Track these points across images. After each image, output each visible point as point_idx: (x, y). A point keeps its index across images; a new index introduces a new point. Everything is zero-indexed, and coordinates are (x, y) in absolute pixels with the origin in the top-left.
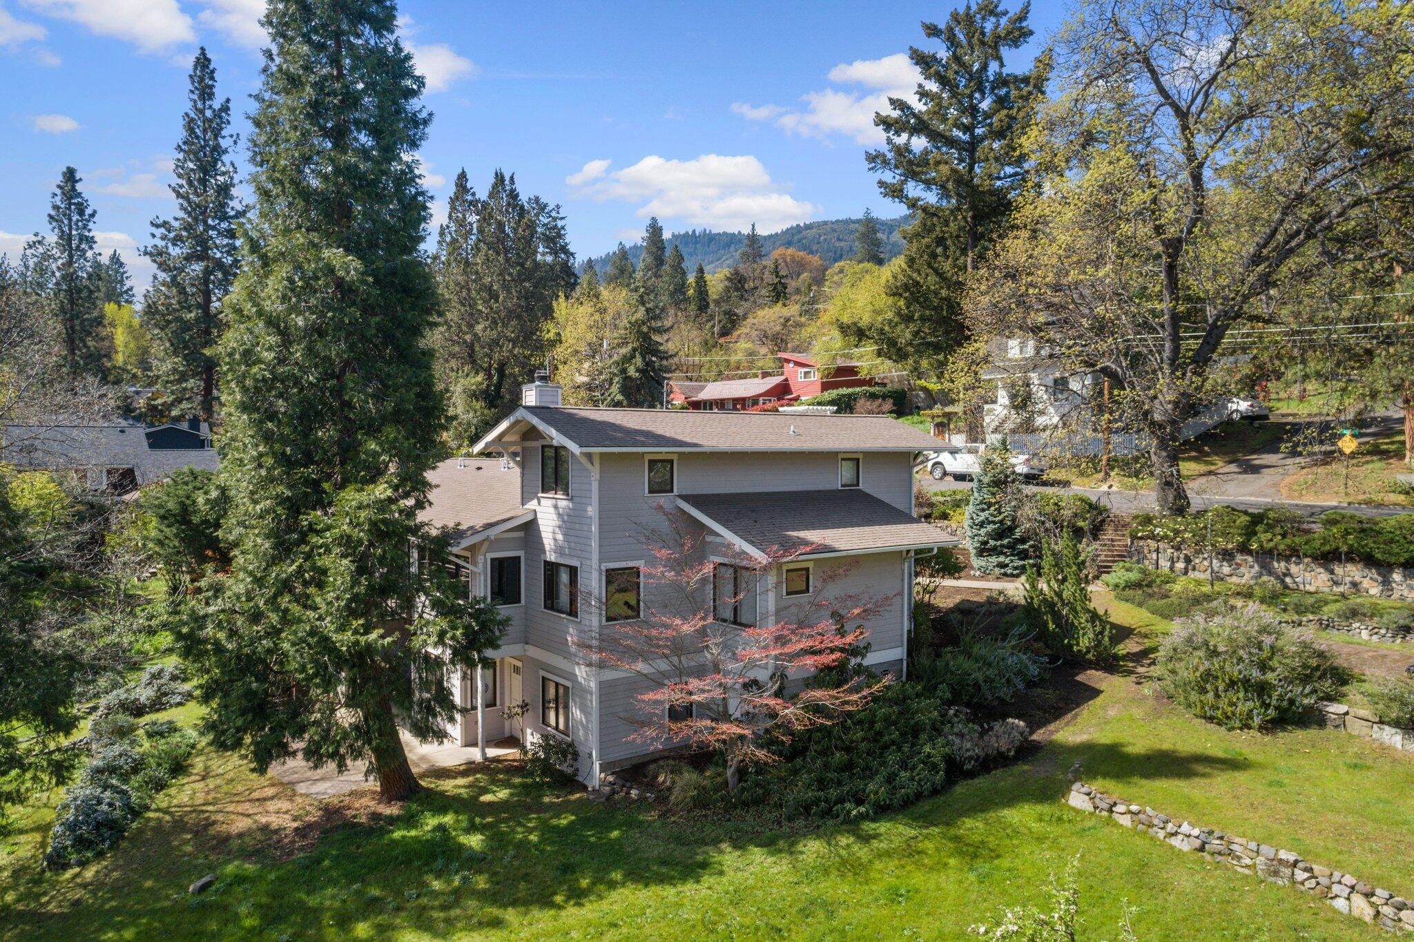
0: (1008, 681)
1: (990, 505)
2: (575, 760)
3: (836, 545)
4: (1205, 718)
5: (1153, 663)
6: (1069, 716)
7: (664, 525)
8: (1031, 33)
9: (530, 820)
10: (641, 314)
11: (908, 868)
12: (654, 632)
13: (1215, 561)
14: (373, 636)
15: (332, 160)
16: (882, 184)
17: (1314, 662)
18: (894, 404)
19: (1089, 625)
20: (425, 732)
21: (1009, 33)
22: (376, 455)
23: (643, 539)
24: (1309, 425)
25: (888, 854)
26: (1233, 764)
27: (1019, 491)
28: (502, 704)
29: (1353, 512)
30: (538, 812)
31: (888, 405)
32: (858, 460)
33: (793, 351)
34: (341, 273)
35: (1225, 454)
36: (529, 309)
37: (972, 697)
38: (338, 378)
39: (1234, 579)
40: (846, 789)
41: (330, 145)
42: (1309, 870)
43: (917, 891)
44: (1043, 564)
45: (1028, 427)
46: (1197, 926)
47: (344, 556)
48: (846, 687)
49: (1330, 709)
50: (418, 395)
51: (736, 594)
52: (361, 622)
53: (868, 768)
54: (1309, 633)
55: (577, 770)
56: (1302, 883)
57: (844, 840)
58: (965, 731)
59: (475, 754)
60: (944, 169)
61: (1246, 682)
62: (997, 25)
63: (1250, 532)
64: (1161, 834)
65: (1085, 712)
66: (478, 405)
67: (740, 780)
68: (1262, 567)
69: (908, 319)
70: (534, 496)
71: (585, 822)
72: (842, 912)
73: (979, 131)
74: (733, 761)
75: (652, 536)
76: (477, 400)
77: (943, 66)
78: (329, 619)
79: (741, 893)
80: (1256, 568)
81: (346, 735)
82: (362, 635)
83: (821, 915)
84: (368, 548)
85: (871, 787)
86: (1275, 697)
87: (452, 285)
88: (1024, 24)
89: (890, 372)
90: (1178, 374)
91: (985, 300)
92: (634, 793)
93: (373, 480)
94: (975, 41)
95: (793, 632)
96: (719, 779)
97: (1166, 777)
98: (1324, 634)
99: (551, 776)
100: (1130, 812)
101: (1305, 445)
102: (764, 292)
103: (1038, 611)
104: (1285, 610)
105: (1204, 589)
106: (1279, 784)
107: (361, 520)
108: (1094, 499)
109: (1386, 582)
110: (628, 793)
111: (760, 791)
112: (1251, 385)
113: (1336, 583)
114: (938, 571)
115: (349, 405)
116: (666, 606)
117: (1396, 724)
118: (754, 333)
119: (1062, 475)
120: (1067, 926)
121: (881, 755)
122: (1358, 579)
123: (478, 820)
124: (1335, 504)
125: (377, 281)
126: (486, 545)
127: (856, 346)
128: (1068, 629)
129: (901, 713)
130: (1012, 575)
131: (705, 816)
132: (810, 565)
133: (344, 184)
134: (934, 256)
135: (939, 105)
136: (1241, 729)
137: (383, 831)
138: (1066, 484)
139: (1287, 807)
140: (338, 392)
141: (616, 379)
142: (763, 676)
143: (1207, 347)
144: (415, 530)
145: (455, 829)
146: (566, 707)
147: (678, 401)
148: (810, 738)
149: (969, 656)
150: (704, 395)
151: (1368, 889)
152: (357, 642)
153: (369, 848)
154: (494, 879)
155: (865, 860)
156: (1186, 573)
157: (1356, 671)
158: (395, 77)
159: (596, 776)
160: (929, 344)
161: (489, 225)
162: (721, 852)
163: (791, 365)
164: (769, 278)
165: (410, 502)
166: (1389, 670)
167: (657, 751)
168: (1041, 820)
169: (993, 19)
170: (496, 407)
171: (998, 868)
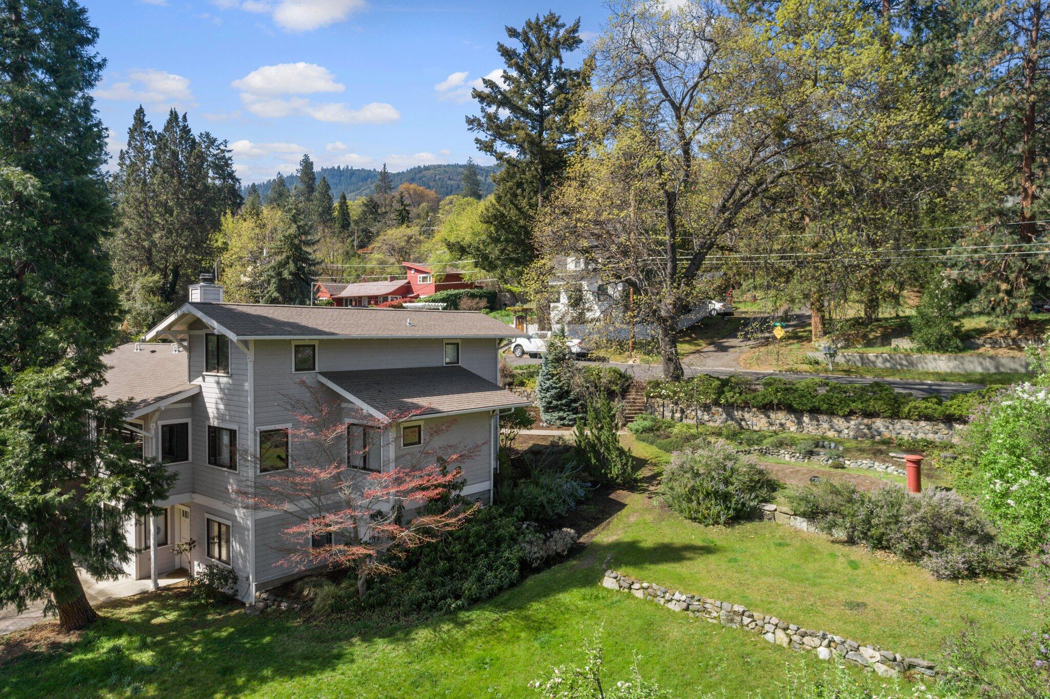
0: (564, 501)
1: (553, 376)
2: (235, 583)
3: (441, 408)
4: (691, 519)
5: (659, 483)
6: (605, 523)
7: (307, 396)
8: (581, 41)
9: (195, 635)
10: (293, 230)
11: (492, 643)
12: (298, 479)
13: (699, 412)
14: (51, 494)
15: (10, 92)
16: (477, 141)
17: (756, 478)
18: (488, 302)
19: (618, 459)
20: (99, 571)
21: (566, 40)
22: (55, 342)
23: (289, 407)
24: (755, 319)
25: (477, 634)
26: (708, 550)
27: (573, 365)
28: (173, 543)
29: (781, 377)
30: (203, 627)
31: (483, 303)
32: (458, 344)
33: (415, 261)
34: (20, 188)
35: (707, 338)
36: (200, 223)
37: (539, 514)
38: (17, 276)
39: (711, 424)
40: (448, 588)
41: (8, 79)
42: (751, 616)
43: (498, 659)
44: (588, 417)
45: (580, 319)
46: (683, 661)
47: (23, 428)
48: (446, 513)
49: (766, 508)
50: (94, 293)
51: (365, 447)
52: (39, 483)
53: (465, 571)
54: (754, 458)
55: (237, 591)
56: (747, 626)
57: (445, 627)
58: (534, 539)
59: (149, 585)
60: (522, 133)
61: (716, 493)
62: (557, 34)
63: (720, 392)
64: (662, 601)
65: (615, 520)
66: (155, 299)
67: (368, 588)
68: (727, 415)
69: (496, 240)
70: (199, 374)
71: (242, 633)
72: (443, 681)
73: (546, 108)
74: (363, 573)
75: (296, 405)
76: (155, 295)
77: (521, 59)
78: (7, 482)
79: (368, 675)
80: (724, 416)
81: (25, 579)
82: (39, 494)
83: (428, 685)
84: (47, 420)
85: (466, 585)
86: (733, 502)
87: (131, 201)
88: (576, 35)
89: (486, 279)
90: (675, 284)
91: (548, 229)
92: (284, 606)
93: (52, 363)
94: (542, 43)
95: (407, 474)
96: (352, 589)
97: (666, 561)
98: (763, 458)
99: (214, 598)
100: (643, 588)
101: (752, 333)
102: (393, 216)
103: (584, 450)
104: (741, 443)
105: (692, 431)
106: (735, 560)
107: (40, 397)
108: (623, 371)
109: (800, 423)
110: (279, 606)
111: (383, 595)
112: (723, 292)
113: (771, 424)
114: (516, 425)
115: (28, 299)
116: (309, 459)
117: (804, 515)
118: (385, 247)
119: (602, 353)
120: (595, 675)
121: (474, 561)
122: (783, 421)
123: (149, 640)
124: (771, 371)
125: (54, 197)
126: (157, 415)
127: (460, 259)
128: (604, 462)
129: (488, 529)
130: (568, 425)
131: (341, 618)
132: (422, 423)
133: (21, 113)
134: (515, 195)
135: (518, 86)
136: (713, 525)
137: (62, 657)
138: (603, 360)
139: (739, 575)
140: (18, 289)
141: (274, 280)
142: (385, 508)
143: (693, 267)
144: (91, 404)
145: (128, 649)
146: (228, 541)
147: (324, 297)
148: (421, 552)
149: (537, 484)
150: (344, 294)
151: (785, 625)
152: (35, 501)
153: (48, 673)
154: (163, 687)
155: (460, 640)
156: (681, 420)
157: (781, 482)
158: (71, 26)
159: (253, 594)
160: (512, 259)
161: (165, 153)
162: (352, 645)
163: (413, 272)
164: (396, 206)
165: (87, 381)
166: (800, 480)
167: (300, 572)
168: (584, 599)
169: (555, 29)
170: (171, 301)
171: (554, 636)
